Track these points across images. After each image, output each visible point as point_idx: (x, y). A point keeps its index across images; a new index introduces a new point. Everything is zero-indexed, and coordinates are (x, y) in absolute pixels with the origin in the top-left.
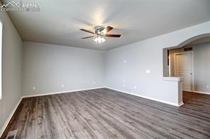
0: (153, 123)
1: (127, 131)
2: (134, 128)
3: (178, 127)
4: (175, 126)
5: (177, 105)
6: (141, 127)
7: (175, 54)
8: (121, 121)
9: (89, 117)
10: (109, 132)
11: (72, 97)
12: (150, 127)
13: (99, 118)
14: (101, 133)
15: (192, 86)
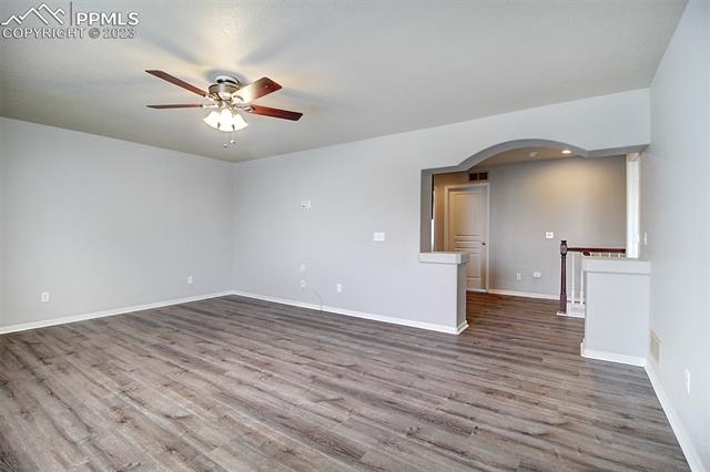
0: (398, 392)
1: (324, 429)
2: (345, 416)
3: (462, 391)
4: (455, 390)
5: (453, 330)
6: (367, 409)
7: (446, 188)
8: (303, 401)
9: (182, 407)
10: (265, 446)
11: (94, 340)
12: (390, 405)
13: (220, 403)
14: (235, 455)
15: (484, 276)
